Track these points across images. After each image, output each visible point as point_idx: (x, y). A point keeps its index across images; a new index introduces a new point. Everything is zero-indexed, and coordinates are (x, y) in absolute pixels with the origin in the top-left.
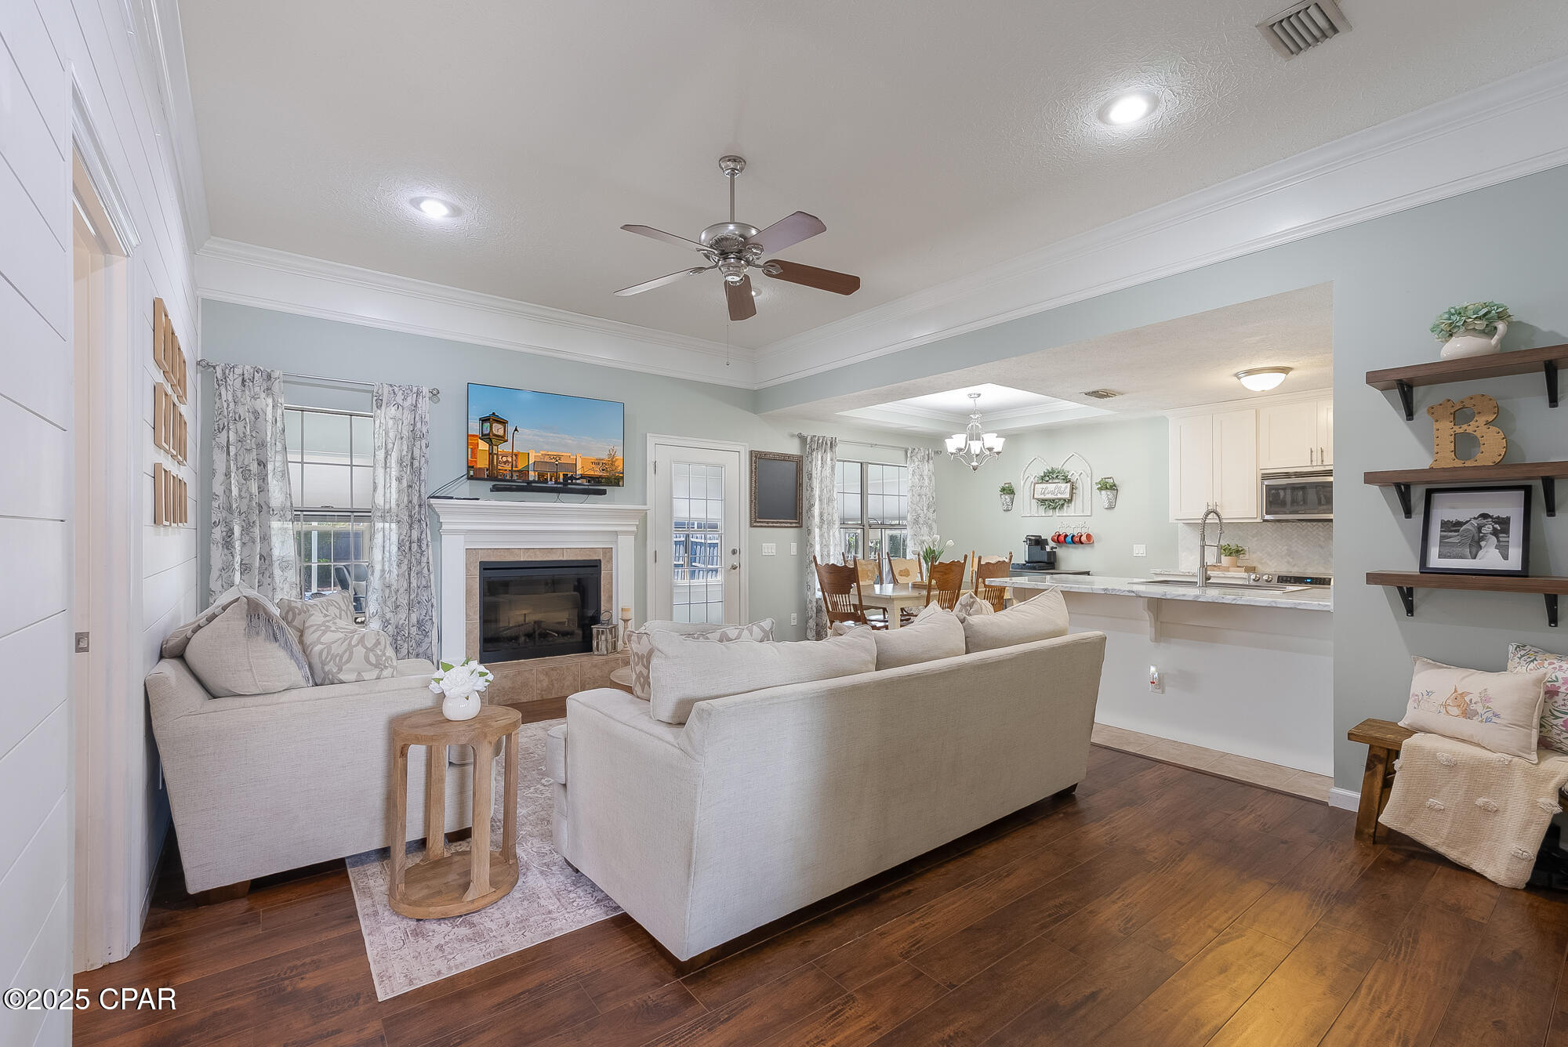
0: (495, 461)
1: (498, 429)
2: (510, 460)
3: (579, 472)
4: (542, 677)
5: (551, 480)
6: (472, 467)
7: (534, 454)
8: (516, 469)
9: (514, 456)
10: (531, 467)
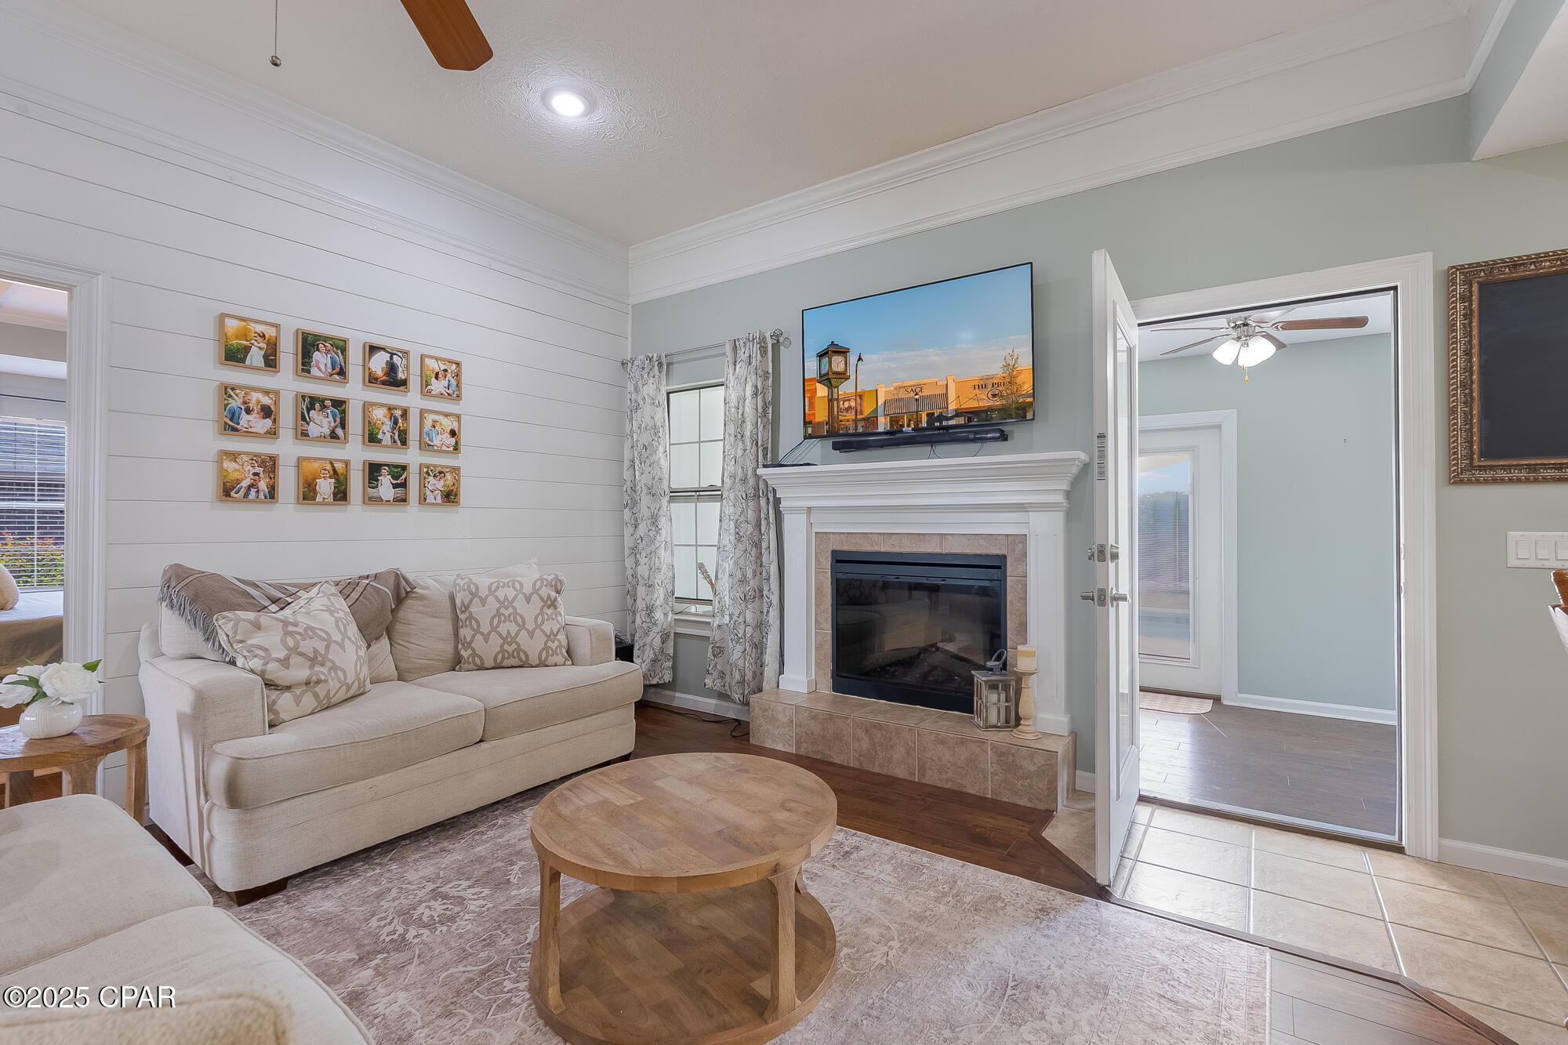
0: (835, 410)
1: (838, 364)
2: (853, 404)
3: (952, 406)
5: (909, 425)
6: (810, 423)
7: (884, 390)
8: (861, 417)
9: (858, 398)
10: (880, 411)
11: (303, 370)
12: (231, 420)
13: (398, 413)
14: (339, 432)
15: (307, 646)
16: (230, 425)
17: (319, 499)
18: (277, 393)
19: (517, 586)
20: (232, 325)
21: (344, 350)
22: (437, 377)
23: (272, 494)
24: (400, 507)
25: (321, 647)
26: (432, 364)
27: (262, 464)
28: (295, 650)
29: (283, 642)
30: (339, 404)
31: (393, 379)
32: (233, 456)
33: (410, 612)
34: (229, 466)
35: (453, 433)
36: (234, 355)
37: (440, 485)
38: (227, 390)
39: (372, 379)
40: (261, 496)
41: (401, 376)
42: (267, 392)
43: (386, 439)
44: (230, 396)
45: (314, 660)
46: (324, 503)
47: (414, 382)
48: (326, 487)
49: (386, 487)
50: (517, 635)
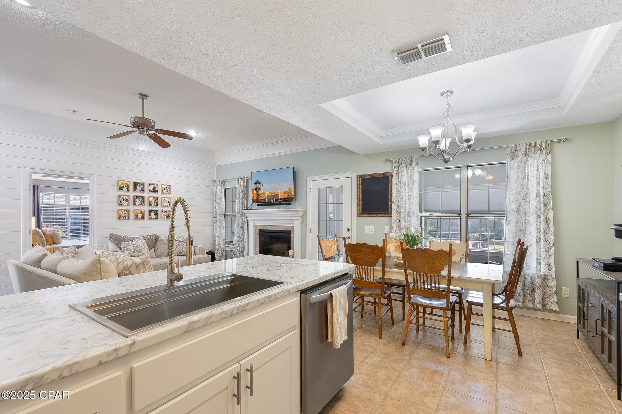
0: (258, 196)
1: (258, 186)
3: (280, 197)
5: (272, 201)
7: (267, 193)
8: (263, 198)
9: (262, 194)
10: (267, 197)
11: (135, 191)
12: (120, 202)
13: (156, 198)
14: (143, 203)
15: (138, 249)
16: (120, 204)
17: (138, 218)
18: (129, 196)
19: (183, 237)
20: (120, 182)
21: (143, 185)
22: (165, 189)
23: (129, 218)
24: (156, 220)
25: (141, 249)
26: (163, 186)
27: (127, 211)
28: (136, 250)
29: (133, 248)
30: (142, 197)
31: (154, 191)
32: (121, 210)
33: (158, 243)
34: (120, 212)
35: (169, 202)
36: (121, 189)
37: (166, 214)
38: (119, 196)
39: (150, 191)
40: (126, 218)
41: (156, 190)
42: (127, 196)
43: (153, 205)
44: (120, 197)
45: (139, 252)
46: (139, 219)
47: (159, 191)
48: (140, 216)
49: (153, 215)
50: (182, 248)
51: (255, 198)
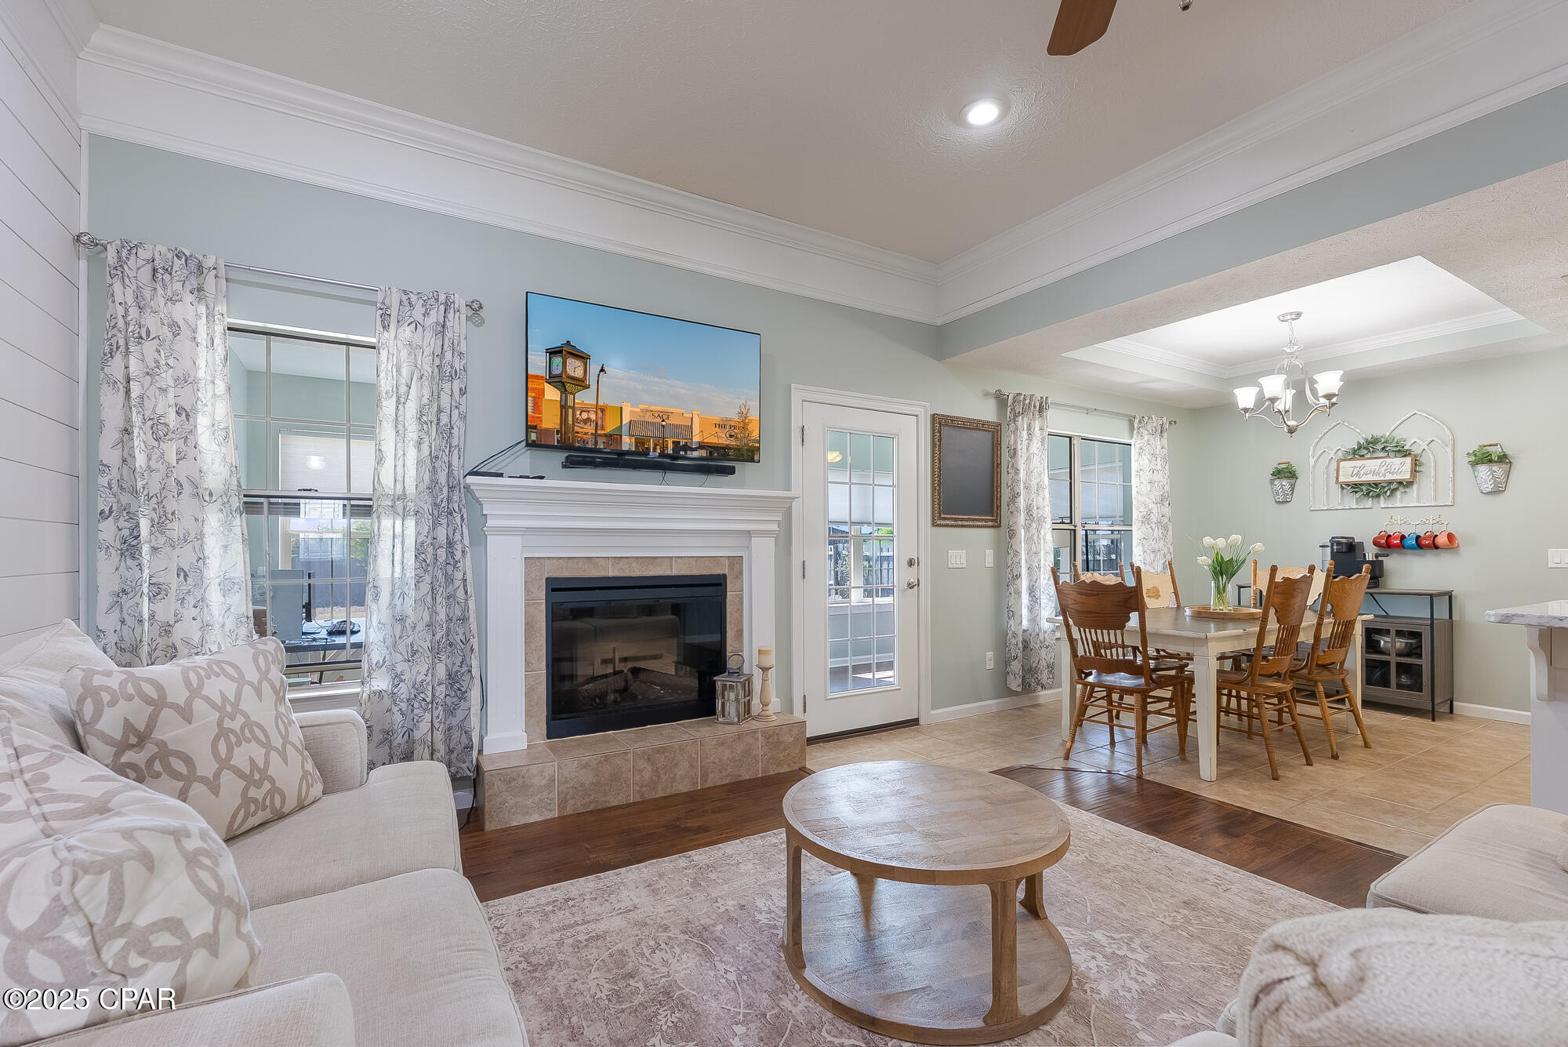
0: (570, 419)
1: (574, 368)
2: (593, 417)
3: (696, 439)
4: (642, 764)
5: (655, 450)
6: (535, 427)
7: (629, 409)
8: (602, 432)
9: (599, 412)
10: (625, 430)
51: (550, 420)
